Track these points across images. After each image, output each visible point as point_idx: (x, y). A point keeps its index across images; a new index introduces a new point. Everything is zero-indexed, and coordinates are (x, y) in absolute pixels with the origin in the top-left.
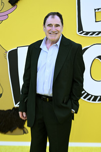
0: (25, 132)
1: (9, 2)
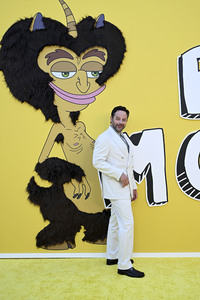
1: (96, 81)
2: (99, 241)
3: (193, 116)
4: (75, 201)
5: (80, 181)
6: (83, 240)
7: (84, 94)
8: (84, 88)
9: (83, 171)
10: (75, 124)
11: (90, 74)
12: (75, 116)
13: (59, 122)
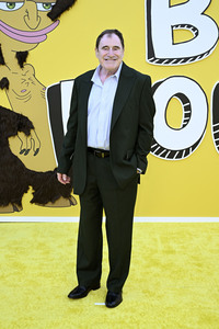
0: (72, 204)
1: (48, 15)
2: (50, 203)
3: (161, 61)
4: (22, 157)
5: (28, 134)
6: (32, 202)
7: (34, 30)
8: (33, 23)
9: (31, 123)
10: (22, 67)
11: (40, 6)
12: (22, 57)
13: (3, 63)
